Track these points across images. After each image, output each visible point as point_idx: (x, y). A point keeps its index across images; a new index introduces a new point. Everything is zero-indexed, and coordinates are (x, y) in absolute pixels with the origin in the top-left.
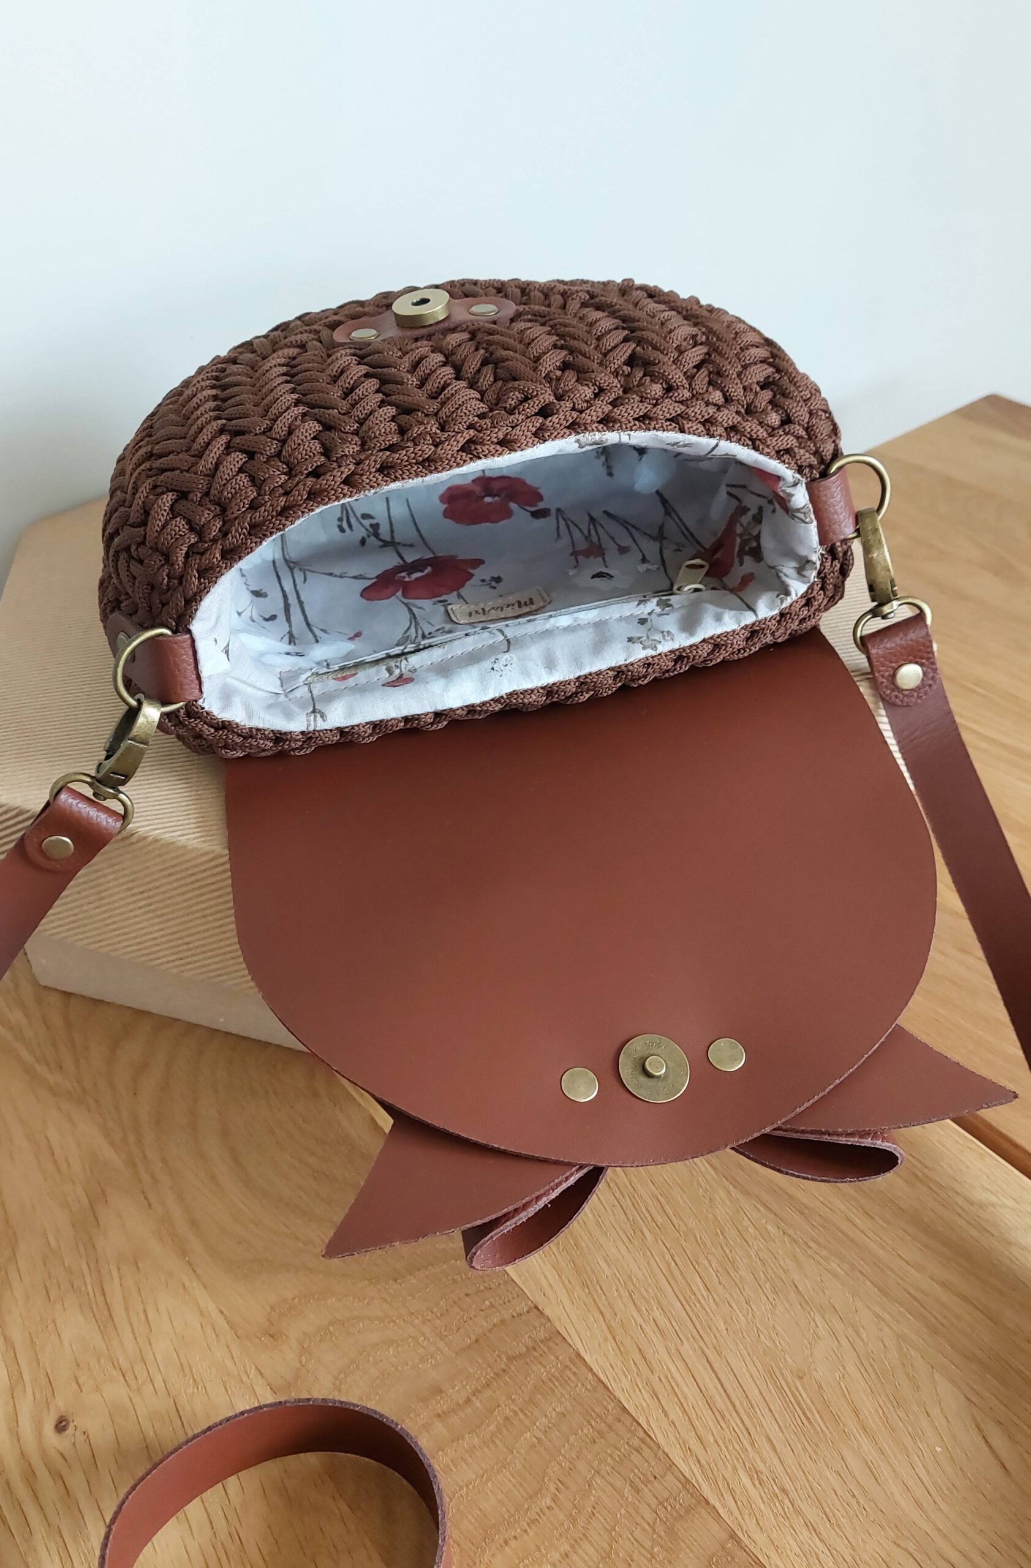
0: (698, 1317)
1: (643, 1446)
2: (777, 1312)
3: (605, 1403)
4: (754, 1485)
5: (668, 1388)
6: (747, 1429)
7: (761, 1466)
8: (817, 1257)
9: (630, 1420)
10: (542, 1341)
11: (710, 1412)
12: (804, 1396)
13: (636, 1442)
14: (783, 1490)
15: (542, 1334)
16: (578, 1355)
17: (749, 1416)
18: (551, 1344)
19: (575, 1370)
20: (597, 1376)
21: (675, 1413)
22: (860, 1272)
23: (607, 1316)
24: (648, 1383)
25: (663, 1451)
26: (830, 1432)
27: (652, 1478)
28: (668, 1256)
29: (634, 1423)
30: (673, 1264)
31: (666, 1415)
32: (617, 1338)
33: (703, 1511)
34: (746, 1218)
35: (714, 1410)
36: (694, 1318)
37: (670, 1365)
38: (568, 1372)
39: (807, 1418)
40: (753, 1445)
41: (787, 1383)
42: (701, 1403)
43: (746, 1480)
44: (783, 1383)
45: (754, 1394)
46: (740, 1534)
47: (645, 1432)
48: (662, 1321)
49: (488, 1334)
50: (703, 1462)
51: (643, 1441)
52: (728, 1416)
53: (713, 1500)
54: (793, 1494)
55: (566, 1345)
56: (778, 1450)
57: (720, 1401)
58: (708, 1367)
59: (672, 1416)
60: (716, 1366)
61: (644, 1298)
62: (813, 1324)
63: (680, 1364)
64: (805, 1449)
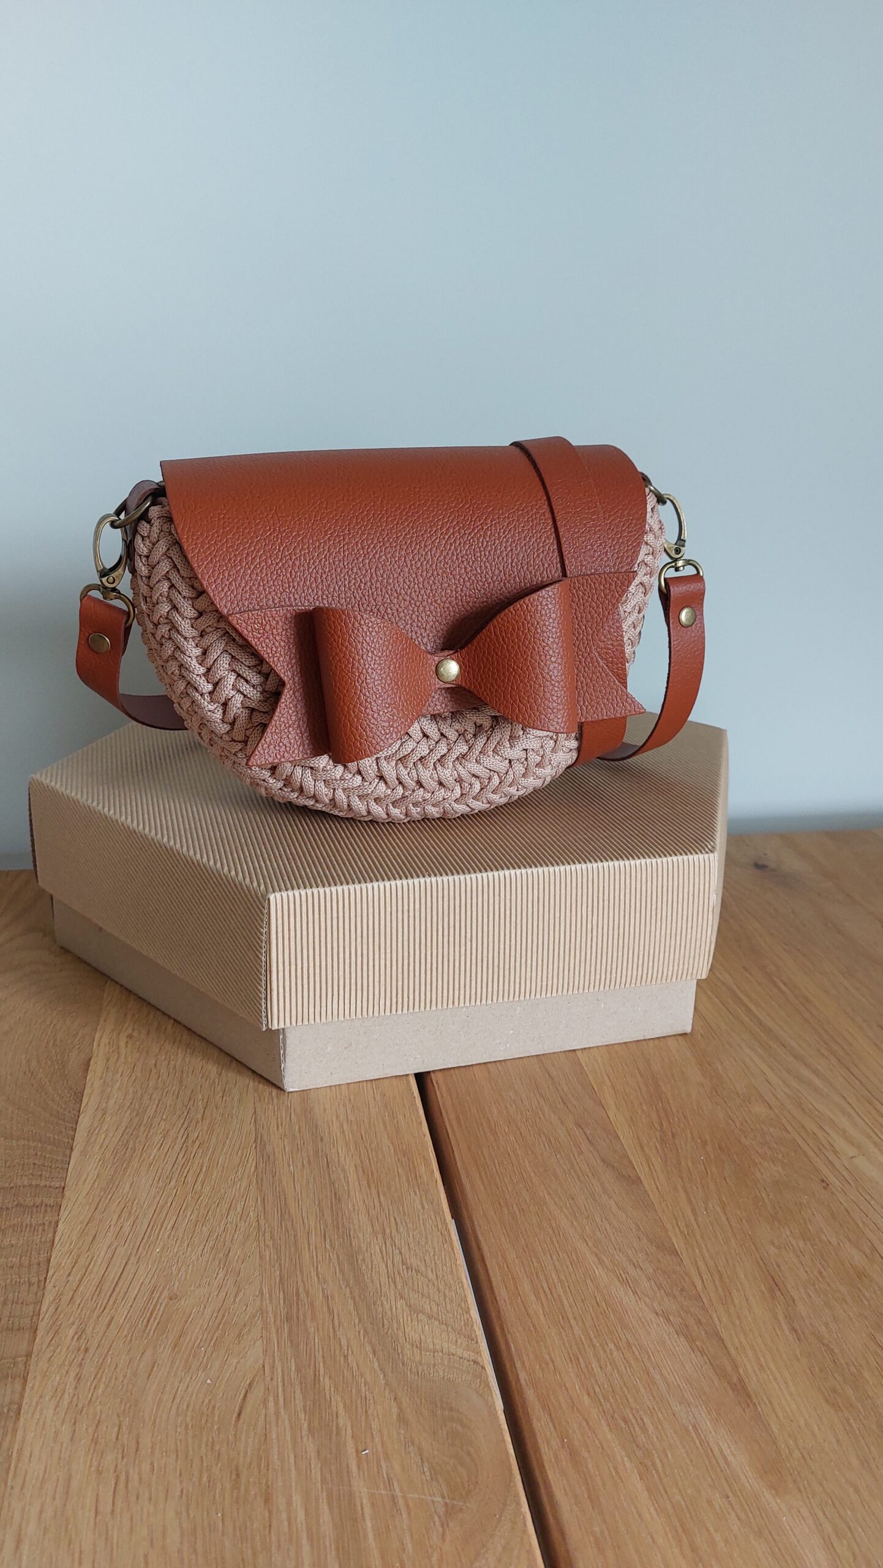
0: (150, 1237)
1: (36, 1285)
2: (200, 1259)
3: (42, 1252)
4: (73, 1337)
5: (87, 1264)
6: (105, 1308)
7: (89, 1330)
8: (262, 1245)
9: (45, 1267)
10: (46, 1205)
11: (95, 1288)
12: (162, 1309)
13: (34, 1280)
14: (87, 1350)
15: (51, 1201)
16: (57, 1223)
17: (115, 1302)
18: (49, 1209)
19: (46, 1228)
20: (54, 1237)
21: (74, 1279)
22: (280, 1265)
23: (97, 1212)
24: (78, 1256)
25: (44, 1293)
26: (152, 1337)
27: (20, 1302)
28: (170, 1200)
29: (45, 1271)
30: (169, 1204)
31: (69, 1275)
32: (89, 1225)
33: (27, 1335)
34: (243, 1203)
35: (100, 1286)
36: (146, 1238)
37: (103, 1253)
38: (40, 1229)
39: (148, 1321)
40: (98, 1317)
41: (159, 1297)
42: (96, 1281)
43: (71, 1332)
44: (157, 1295)
45: (133, 1293)
46: (33, 1356)
47: (46, 1279)
48: (127, 1229)
49: (22, 1188)
50: (60, 1309)
51: (39, 1281)
52: (103, 1295)
53: (41, 1333)
54: (90, 1355)
55: (56, 1214)
56: (111, 1328)
57: (107, 1286)
58: (123, 1265)
59: (71, 1278)
60: (128, 1267)
61: (130, 1213)
62: (214, 1276)
63: (109, 1255)
64: (126, 1336)
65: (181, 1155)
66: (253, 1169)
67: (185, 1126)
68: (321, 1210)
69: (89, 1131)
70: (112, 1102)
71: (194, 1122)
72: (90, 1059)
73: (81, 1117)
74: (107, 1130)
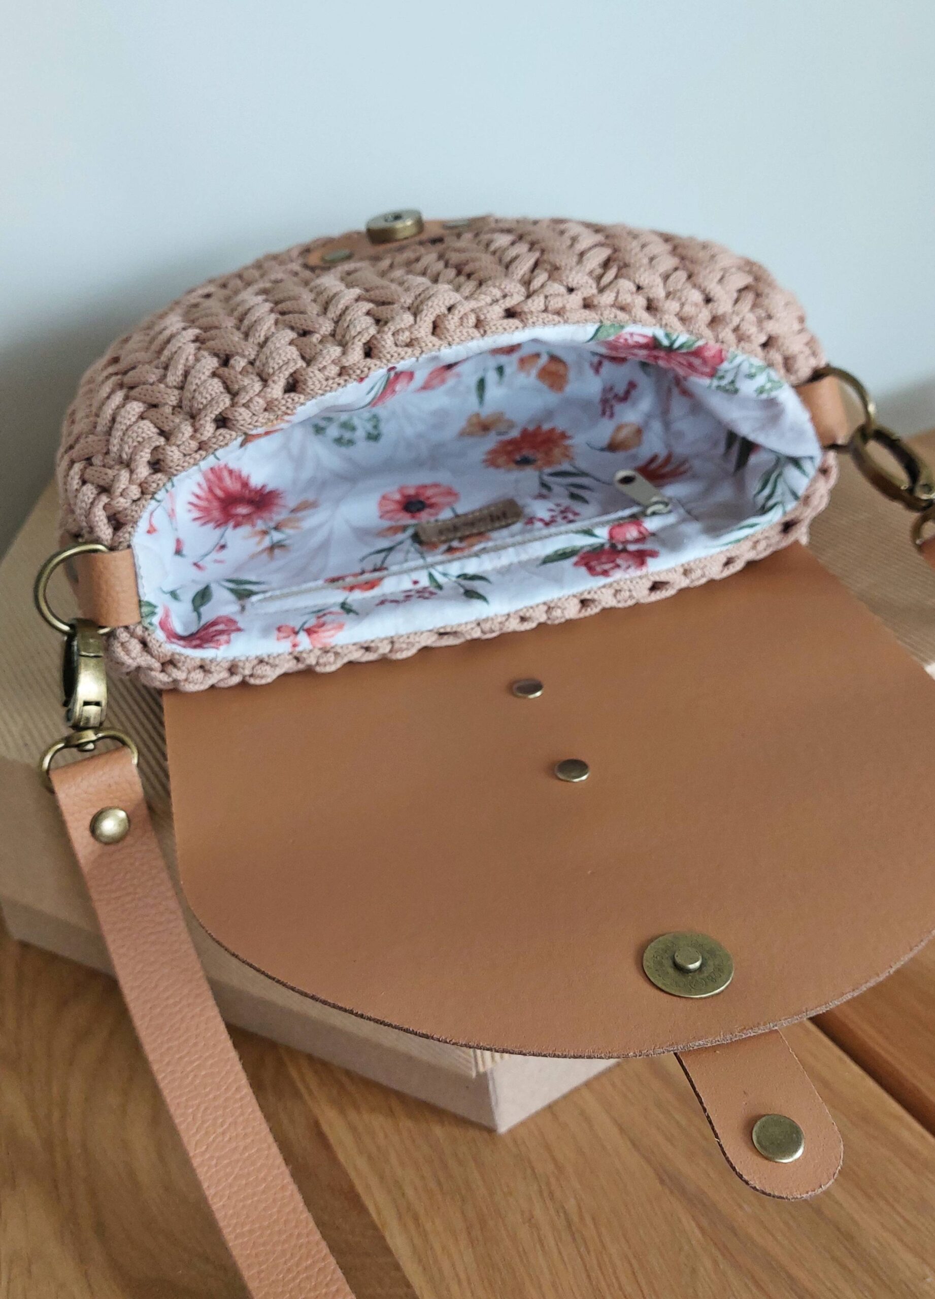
65: (582, 1249)
66: (697, 1231)
67: (546, 1194)
68: (844, 1267)
69: (420, 1261)
70: (410, 1192)
71: (553, 1180)
72: (317, 1124)
73: (388, 1239)
74: (444, 1248)
